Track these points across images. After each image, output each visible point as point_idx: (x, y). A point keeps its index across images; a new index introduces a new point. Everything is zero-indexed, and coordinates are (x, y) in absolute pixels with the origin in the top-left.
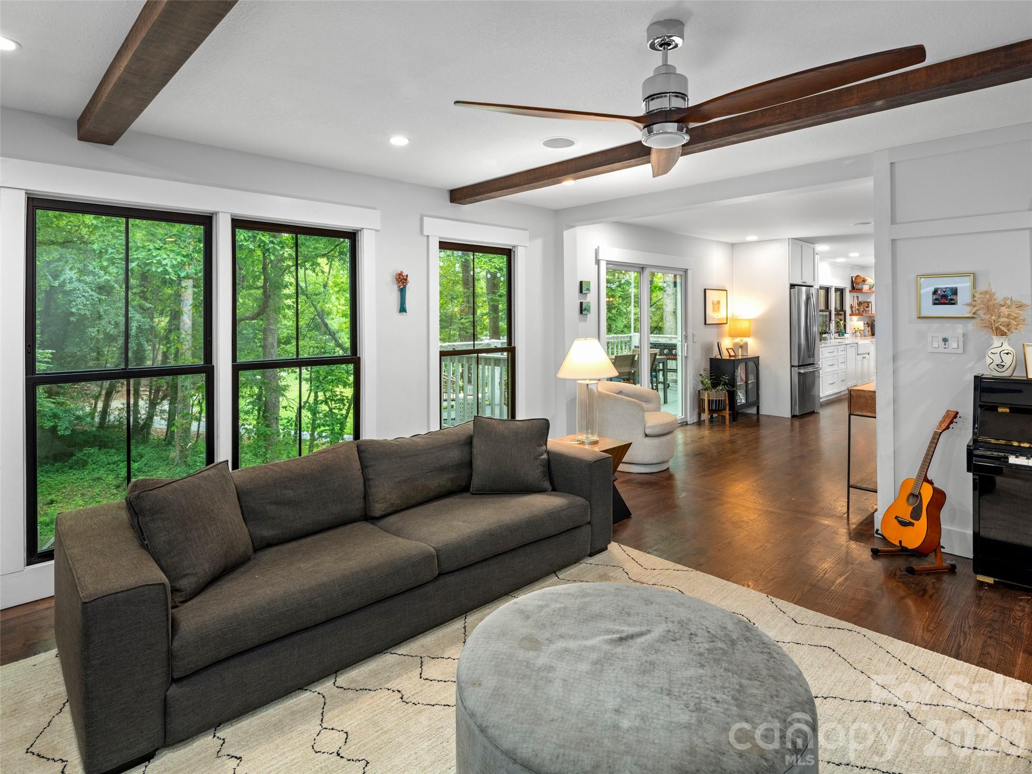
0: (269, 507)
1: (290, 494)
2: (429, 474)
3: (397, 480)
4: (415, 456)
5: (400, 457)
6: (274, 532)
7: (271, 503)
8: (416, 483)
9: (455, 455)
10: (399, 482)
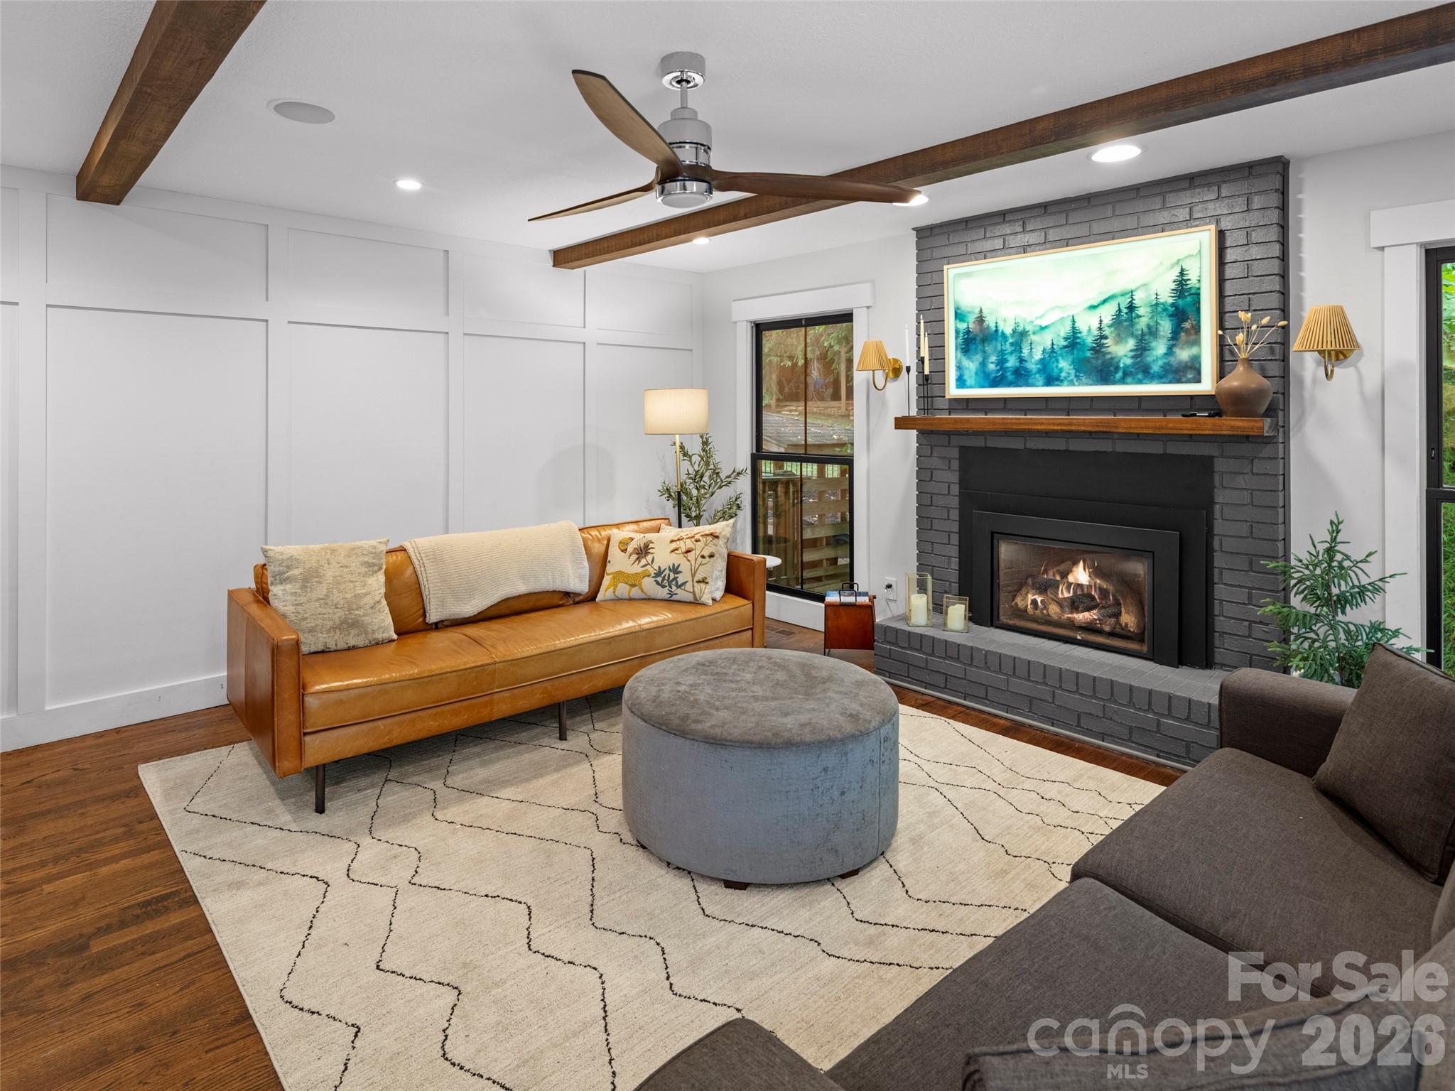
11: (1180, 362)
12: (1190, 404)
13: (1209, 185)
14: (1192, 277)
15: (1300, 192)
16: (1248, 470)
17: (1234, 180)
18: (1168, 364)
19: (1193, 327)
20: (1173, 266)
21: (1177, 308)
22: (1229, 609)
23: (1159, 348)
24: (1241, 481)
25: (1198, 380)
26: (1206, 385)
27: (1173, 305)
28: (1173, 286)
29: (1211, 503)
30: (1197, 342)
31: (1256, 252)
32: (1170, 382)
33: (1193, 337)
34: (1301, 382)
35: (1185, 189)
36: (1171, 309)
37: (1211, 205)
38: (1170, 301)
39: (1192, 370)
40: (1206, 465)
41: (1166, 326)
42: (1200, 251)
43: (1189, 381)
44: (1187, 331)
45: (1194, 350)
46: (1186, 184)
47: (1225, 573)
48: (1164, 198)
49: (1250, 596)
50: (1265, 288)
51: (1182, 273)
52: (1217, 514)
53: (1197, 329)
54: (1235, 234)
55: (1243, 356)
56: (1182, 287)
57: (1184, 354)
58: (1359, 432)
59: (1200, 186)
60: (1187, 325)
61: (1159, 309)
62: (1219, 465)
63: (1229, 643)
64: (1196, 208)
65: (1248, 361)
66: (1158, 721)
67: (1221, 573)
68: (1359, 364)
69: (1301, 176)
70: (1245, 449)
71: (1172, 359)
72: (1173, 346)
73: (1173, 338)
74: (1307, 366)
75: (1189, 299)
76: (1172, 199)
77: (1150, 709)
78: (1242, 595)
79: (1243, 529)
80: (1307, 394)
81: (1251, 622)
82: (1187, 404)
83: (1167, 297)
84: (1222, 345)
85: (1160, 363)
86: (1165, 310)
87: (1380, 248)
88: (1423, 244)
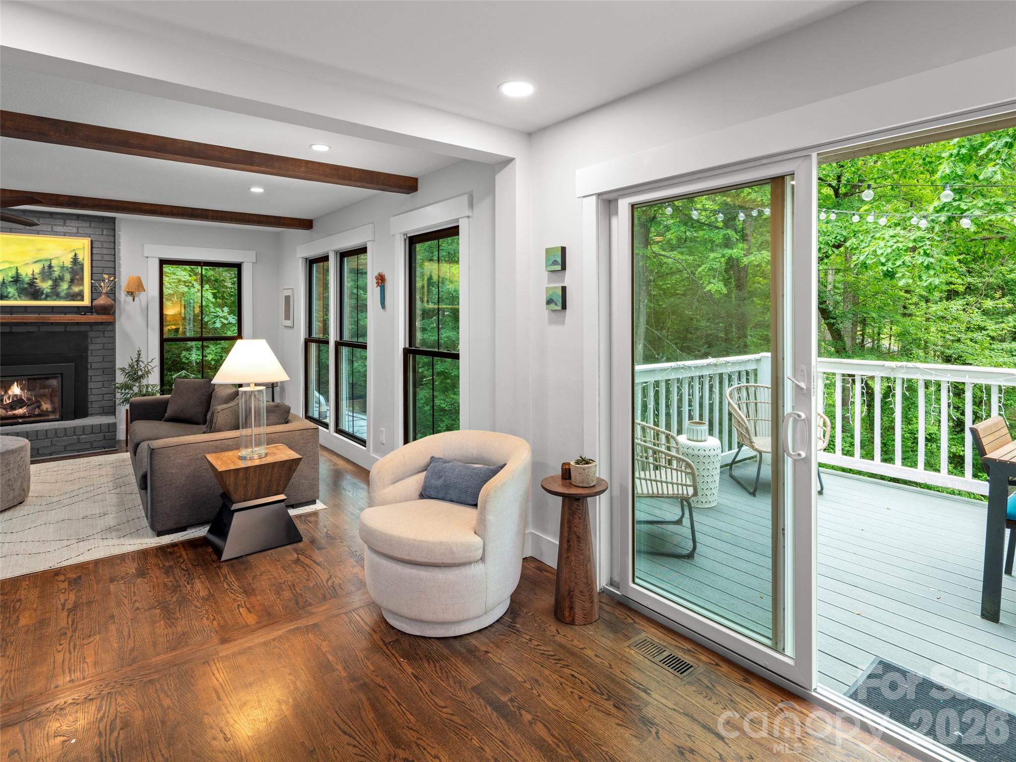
11: (74, 292)
12: (78, 310)
13: (86, 221)
14: (80, 258)
15: (120, 231)
16: (102, 335)
17: (97, 222)
18: (68, 293)
19: (80, 278)
20: (71, 251)
21: (73, 269)
22: (95, 392)
23: (64, 286)
24: (99, 340)
25: (82, 300)
26: (86, 302)
27: (71, 268)
28: (71, 260)
29: (86, 350)
30: (82, 284)
31: (105, 251)
32: (70, 300)
33: (80, 282)
34: (120, 302)
35: (75, 220)
36: (70, 270)
37: (86, 229)
38: (70, 266)
39: (80, 296)
40: (85, 335)
41: (68, 277)
42: (84, 248)
43: (78, 300)
44: (78, 280)
45: (81, 288)
46: (75, 217)
47: (93, 378)
48: (65, 221)
49: (103, 385)
50: (109, 266)
51: (75, 255)
52: (89, 354)
53: (82, 279)
54: (97, 243)
55: (104, 291)
56: (75, 260)
57: (76, 289)
58: (140, 320)
59: (82, 220)
60: (78, 277)
61: (64, 269)
62: (91, 334)
63: (95, 405)
64: (80, 229)
65: (106, 293)
66: (79, 438)
67: (91, 378)
68: (140, 296)
69: (120, 225)
70: (101, 327)
71: (70, 291)
72: (71, 285)
73: (70, 282)
74: (122, 296)
75: (79, 266)
76: (68, 222)
77: (75, 434)
78: (100, 385)
79: (101, 359)
80: (122, 306)
81: (103, 394)
82: (76, 310)
83: (68, 263)
84: (92, 287)
85: (65, 292)
86: (67, 270)
87: (147, 257)
88: (159, 258)
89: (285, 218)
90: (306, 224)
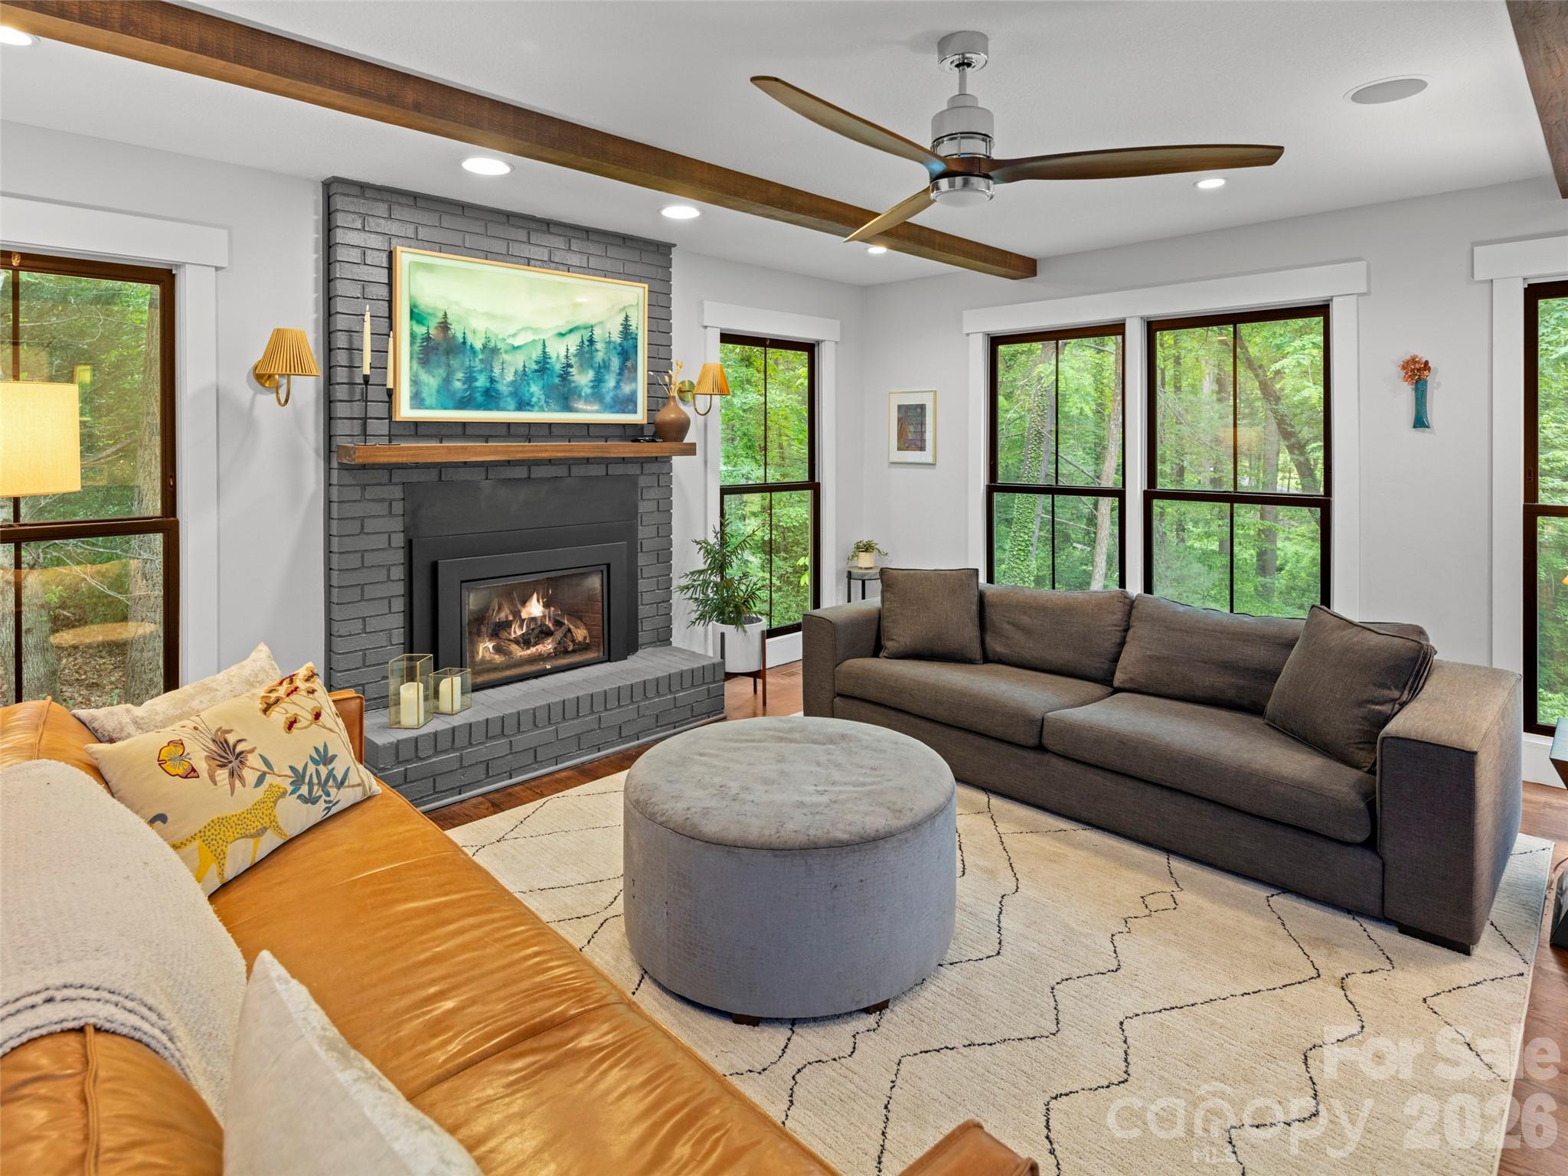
0: (1006, 626)
1: (1025, 620)
2: (1199, 664)
3: (1148, 653)
4: (1187, 632)
5: (1167, 627)
6: (1005, 651)
7: (1008, 622)
8: (1174, 668)
9: (1258, 655)
10: (1150, 657)
11: (624, 395)
12: (629, 431)
14: (633, 324)
16: (655, 483)
18: (617, 396)
19: (632, 366)
20: (620, 311)
21: (623, 348)
22: (646, 598)
23: (611, 381)
24: (652, 494)
25: (635, 411)
26: (639, 417)
27: (620, 345)
28: (621, 329)
29: (637, 513)
30: (635, 379)
31: (660, 313)
32: (617, 412)
33: (632, 375)
35: (622, 246)
36: (619, 349)
38: (619, 341)
39: (631, 402)
40: (632, 481)
41: (615, 363)
42: (639, 304)
43: (629, 412)
44: (629, 369)
45: (634, 386)
47: (644, 570)
48: (606, 247)
50: (664, 343)
51: (627, 319)
52: (639, 522)
53: (635, 368)
55: (672, 393)
56: (627, 331)
57: (627, 389)
60: (629, 364)
61: (611, 347)
62: (643, 481)
63: (645, 625)
64: (626, 266)
67: (642, 570)
70: (654, 468)
71: (619, 392)
72: (620, 380)
73: (620, 374)
75: (630, 342)
76: (611, 250)
78: (652, 585)
79: (654, 531)
81: (657, 603)
82: (625, 431)
83: (616, 337)
84: (648, 384)
85: (611, 394)
86: (615, 348)
87: (706, 327)
88: (721, 329)
89: (1011, 254)
90: (1023, 267)
